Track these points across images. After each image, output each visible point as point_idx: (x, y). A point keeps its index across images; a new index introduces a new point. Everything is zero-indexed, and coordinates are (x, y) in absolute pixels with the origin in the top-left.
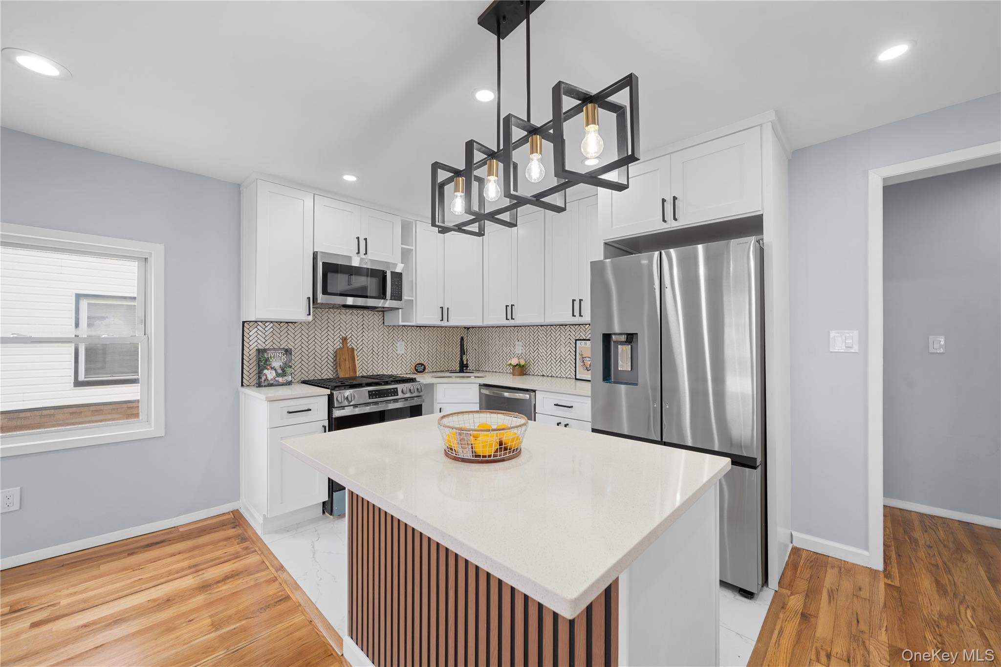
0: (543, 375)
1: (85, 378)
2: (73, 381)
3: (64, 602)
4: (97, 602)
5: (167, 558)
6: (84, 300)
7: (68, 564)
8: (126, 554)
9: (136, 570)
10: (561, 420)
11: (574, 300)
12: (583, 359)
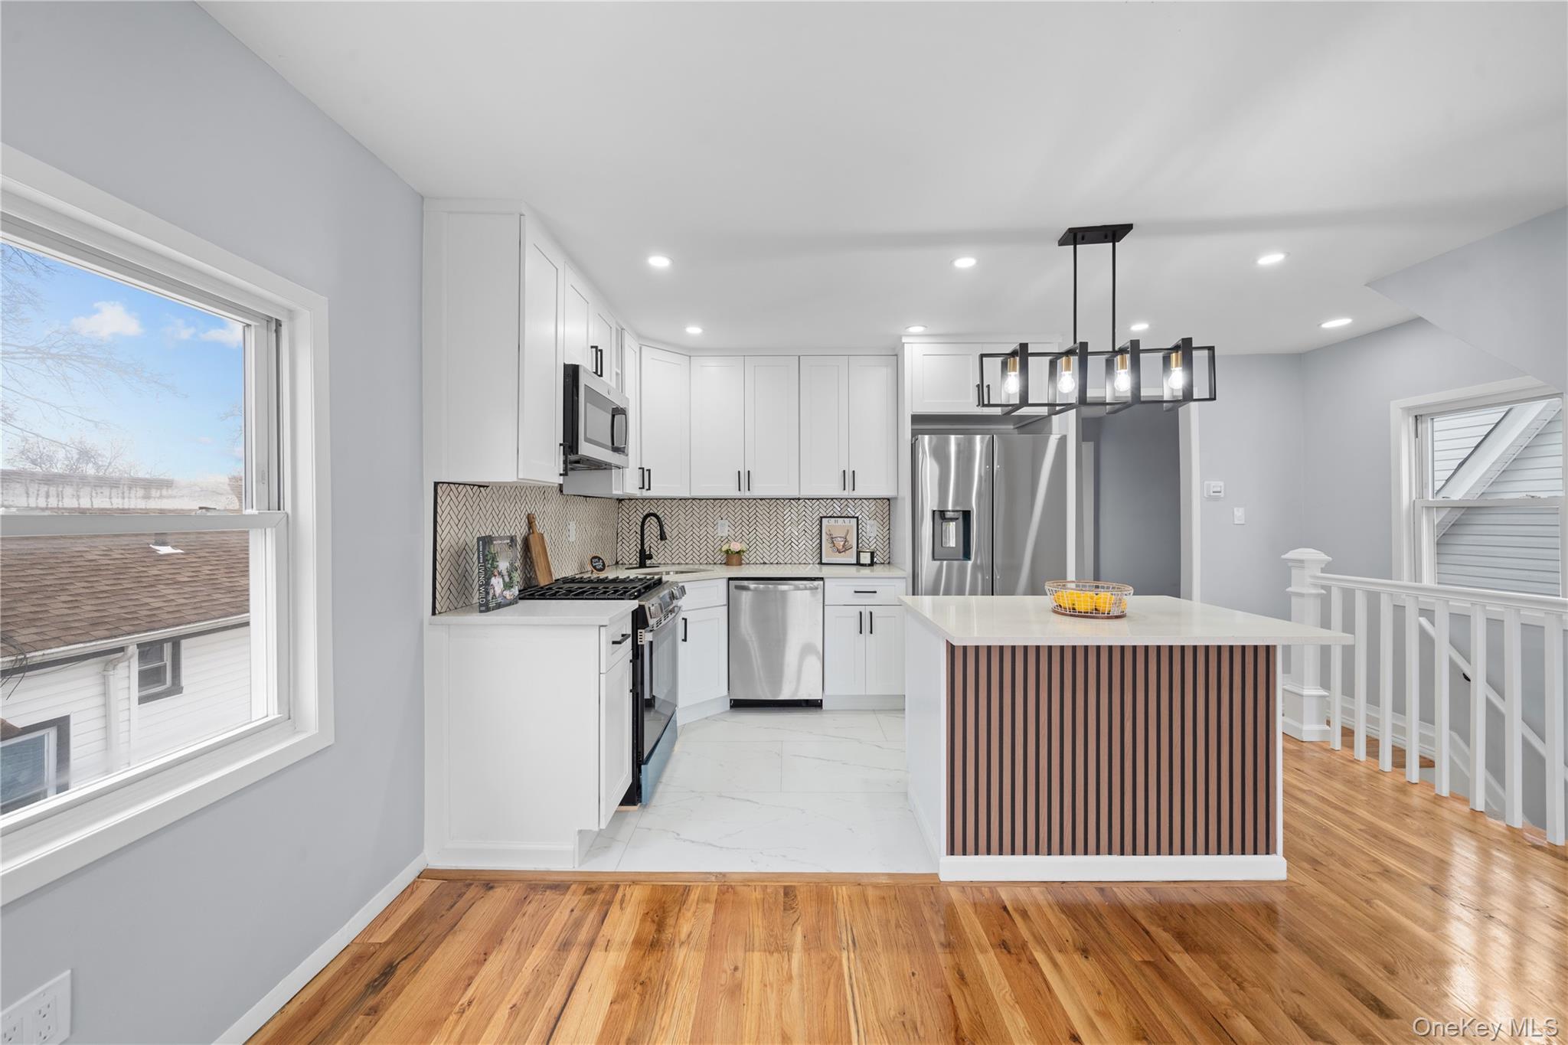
0: (765, 563)
10: (862, 609)
11: (844, 471)
12: (832, 540)
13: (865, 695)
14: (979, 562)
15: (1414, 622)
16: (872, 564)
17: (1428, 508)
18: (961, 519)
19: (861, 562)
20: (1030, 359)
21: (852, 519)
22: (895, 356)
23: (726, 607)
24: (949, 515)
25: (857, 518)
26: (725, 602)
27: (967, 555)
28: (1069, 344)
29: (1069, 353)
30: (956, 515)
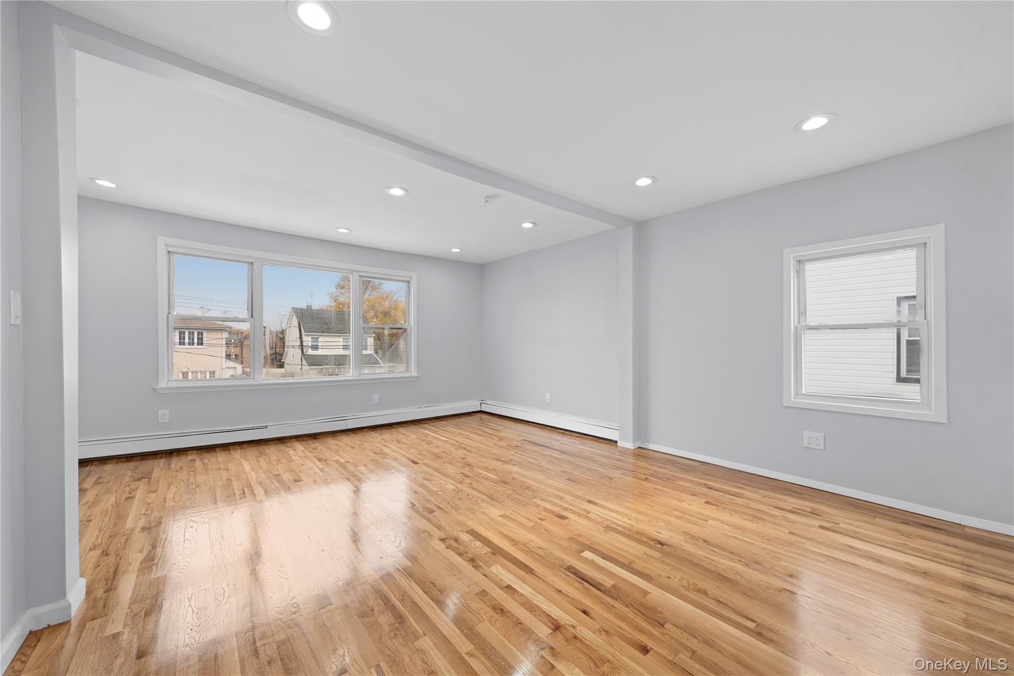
1: (907, 375)
2: (895, 376)
3: (842, 525)
4: (865, 539)
5: (940, 543)
6: (905, 302)
7: (854, 505)
8: (901, 521)
9: (905, 536)
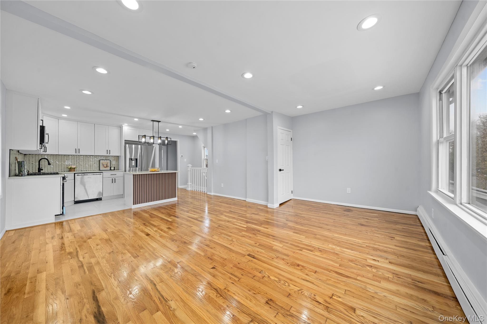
0: (82, 171)
10: (113, 178)
11: (107, 150)
12: (103, 165)
13: (114, 195)
14: (139, 167)
15: (203, 174)
16: (114, 170)
17: (205, 159)
18: (135, 160)
19: (111, 169)
20: (146, 137)
21: (109, 160)
22: (121, 128)
23: (74, 180)
24: (133, 159)
25: (110, 160)
26: (74, 179)
27: (137, 166)
28: (152, 136)
29: (152, 137)
30: (134, 159)
